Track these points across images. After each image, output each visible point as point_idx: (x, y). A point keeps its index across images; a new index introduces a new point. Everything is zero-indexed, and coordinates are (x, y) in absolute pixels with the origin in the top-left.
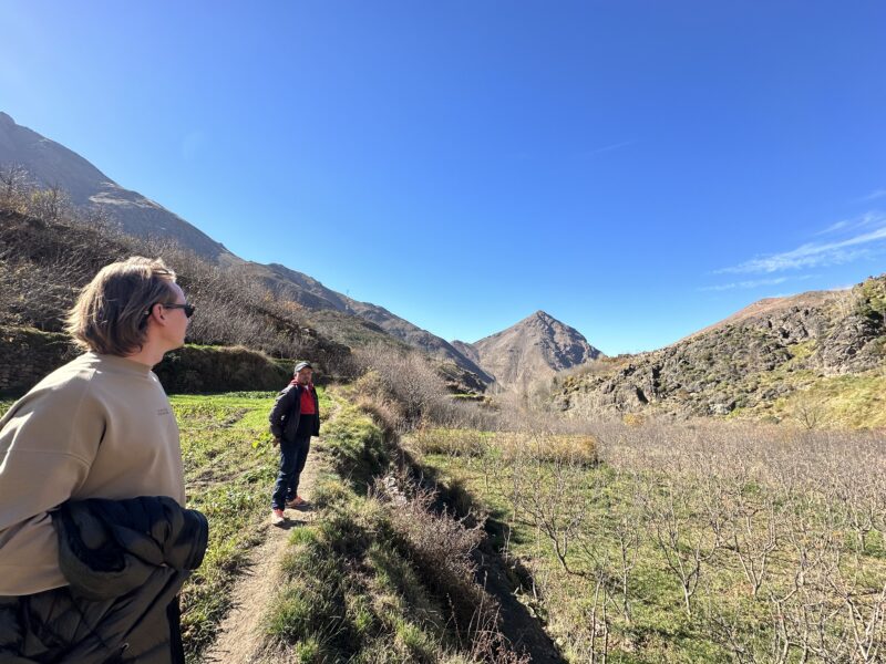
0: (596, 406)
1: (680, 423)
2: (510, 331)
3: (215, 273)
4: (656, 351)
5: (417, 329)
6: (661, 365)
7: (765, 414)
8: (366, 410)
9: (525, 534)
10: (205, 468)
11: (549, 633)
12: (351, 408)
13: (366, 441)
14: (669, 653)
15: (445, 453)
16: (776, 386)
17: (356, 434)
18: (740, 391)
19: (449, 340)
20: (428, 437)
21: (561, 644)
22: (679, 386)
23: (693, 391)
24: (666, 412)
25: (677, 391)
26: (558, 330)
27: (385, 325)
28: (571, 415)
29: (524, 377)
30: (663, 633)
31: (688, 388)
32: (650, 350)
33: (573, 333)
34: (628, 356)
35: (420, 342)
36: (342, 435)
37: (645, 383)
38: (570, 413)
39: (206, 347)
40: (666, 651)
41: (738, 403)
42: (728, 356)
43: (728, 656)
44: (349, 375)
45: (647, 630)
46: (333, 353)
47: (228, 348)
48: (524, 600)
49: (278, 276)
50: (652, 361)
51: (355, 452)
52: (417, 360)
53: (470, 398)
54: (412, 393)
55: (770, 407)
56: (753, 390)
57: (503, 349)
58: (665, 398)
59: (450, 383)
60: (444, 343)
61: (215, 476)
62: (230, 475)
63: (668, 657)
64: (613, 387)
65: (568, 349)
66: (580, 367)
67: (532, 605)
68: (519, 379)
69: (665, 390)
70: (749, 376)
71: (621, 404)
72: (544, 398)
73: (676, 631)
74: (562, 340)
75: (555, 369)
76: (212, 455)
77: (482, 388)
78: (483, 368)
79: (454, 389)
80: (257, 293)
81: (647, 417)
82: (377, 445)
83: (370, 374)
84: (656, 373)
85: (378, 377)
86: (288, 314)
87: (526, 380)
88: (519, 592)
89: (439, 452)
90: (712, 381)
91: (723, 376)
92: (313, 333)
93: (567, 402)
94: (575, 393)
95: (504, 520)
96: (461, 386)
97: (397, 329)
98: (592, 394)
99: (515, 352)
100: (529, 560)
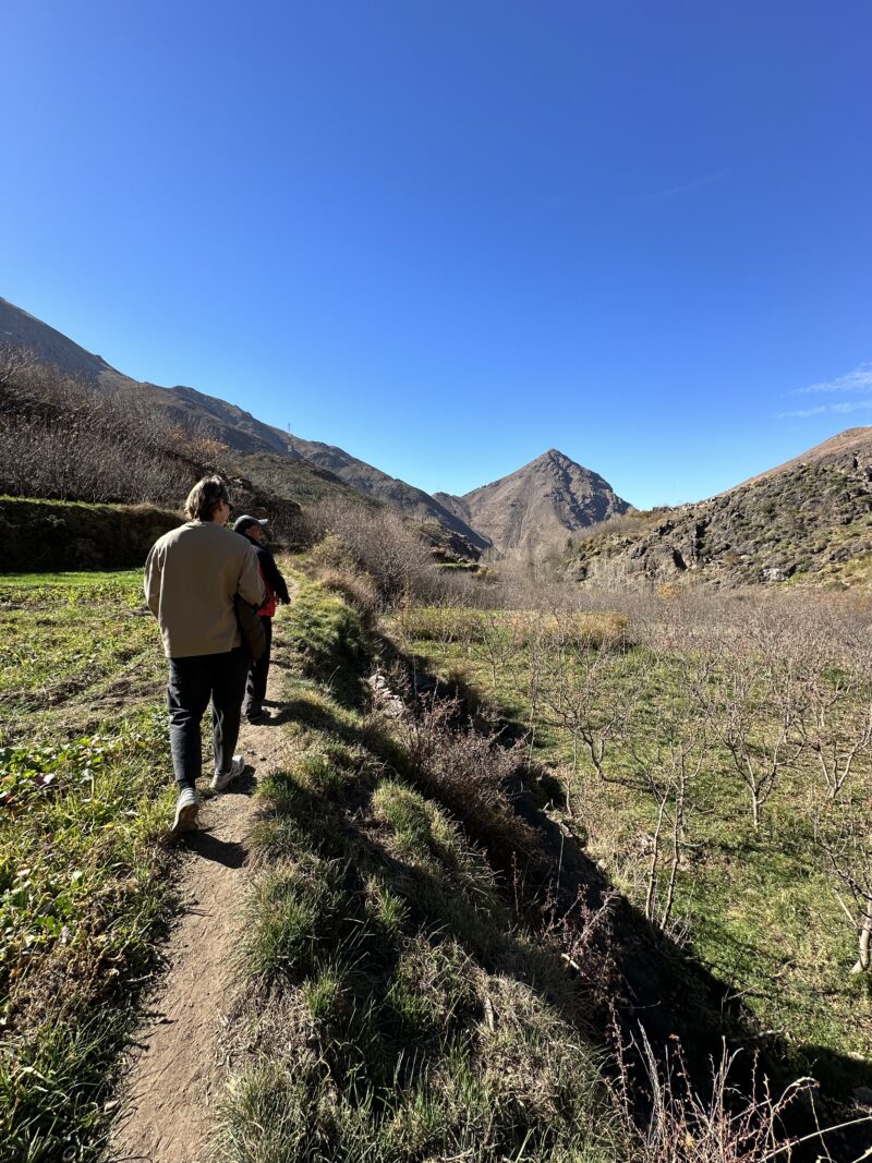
0: (621, 575)
1: (725, 593)
2: (511, 478)
3: (96, 401)
4: (701, 503)
5: (386, 478)
6: (707, 520)
7: (831, 580)
8: (333, 587)
9: (546, 736)
10: (116, 678)
11: (589, 855)
12: (313, 585)
13: (339, 628)
14: (732, 869)
15: (437, 639)
16: (850, 544)
17: (325, 620)
18: (804, 552)
19: (431, 492)
20: (414, 618)
21: (604, 867)
22: (728, 547)
23: (745, 553)
24: (708, 580)
25: (724, 553)
26: (575, 477)
27: (343, 473)
28: (589, 586)
29: (529, 540)
30: (725, 847)
31: (738, 550)
32: (695, 502)
33: (596, 481)
34: (665, 509)
35: (392, 496)
36: (306, 623)
37: (684, 545)
38: (588, 584)
39: (98, 505)
40: (728, 868)
41: (799, 567)
42: (794, 507)
43: (803, 871)
44: (302, 541)
45: (705, 845)
46: (276, 511)
47: (130, 507)
48: (554, 816)
49: (188, 405)
50: (697, 515)
51: (326, 643)
52: (391, 520)
53: (462, 569)
54: (386, 562)
55: (837, 570)
56: (821, 550)
57: (502, 504)
58: (708, 562)
59: (435, 550)
60: (423, 497)
61: (132, 688)
62: (154, 686)
63: (732, 875)
64: (644, 550)
65: (588, 501)
66: (603, 525)
67: (566, 823)
68: (523, 542)
69: (709, 552)
70: (817, 533)
71: (652, 570)
72: (555, 565)
73: (740, 844)
74: (581, 489)
75: (569, 528)
76: (125, 657)
77: (476, 556)
78: (475, 529)
79: (440, 557)
80: (160, 428)
81: (684, 587)
82: (355, 634)
83: (329, 539)
84: (701, 531)
85: (340, 543)
86: (209, 458)
87: (531, 543)
88: (549, 809)
89: (428, 637)
90: (770, 540)
91: (786, 532)
92: (247, 485)
93: (584, 571)
94: (595, 558)
95: (519, 720)
96: (449, 553)
97: (361, 479)
98: (618, 558)
99: (518, 506)
100: (554, 767)
